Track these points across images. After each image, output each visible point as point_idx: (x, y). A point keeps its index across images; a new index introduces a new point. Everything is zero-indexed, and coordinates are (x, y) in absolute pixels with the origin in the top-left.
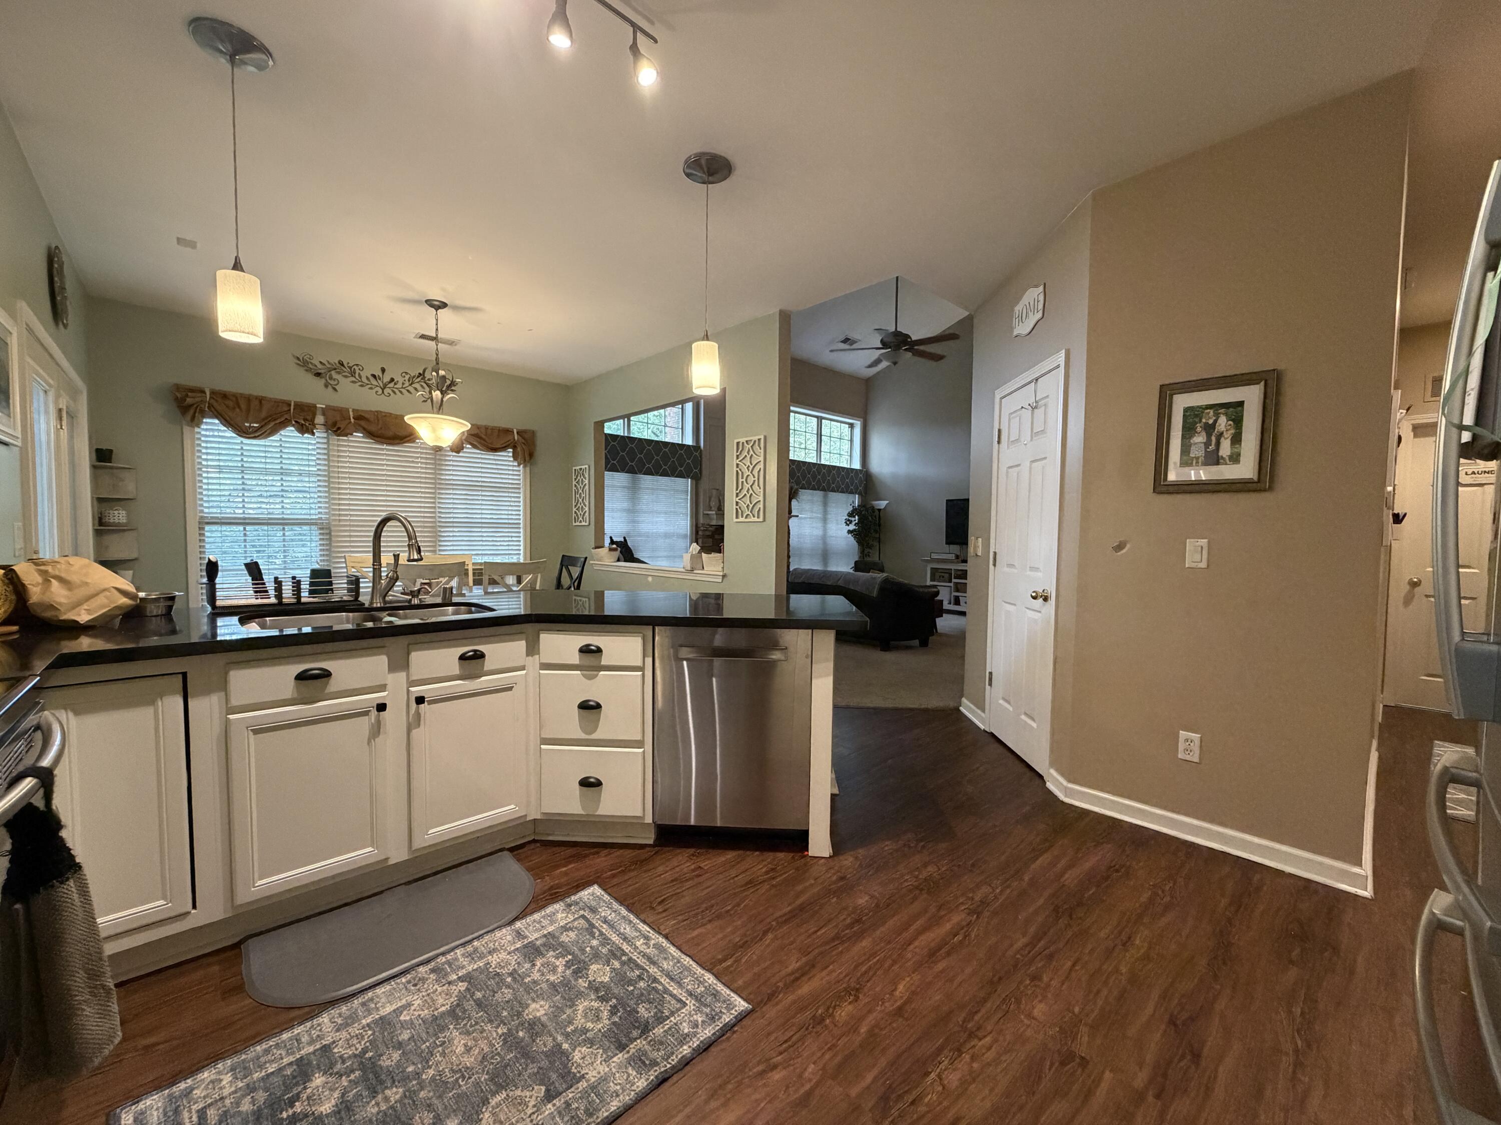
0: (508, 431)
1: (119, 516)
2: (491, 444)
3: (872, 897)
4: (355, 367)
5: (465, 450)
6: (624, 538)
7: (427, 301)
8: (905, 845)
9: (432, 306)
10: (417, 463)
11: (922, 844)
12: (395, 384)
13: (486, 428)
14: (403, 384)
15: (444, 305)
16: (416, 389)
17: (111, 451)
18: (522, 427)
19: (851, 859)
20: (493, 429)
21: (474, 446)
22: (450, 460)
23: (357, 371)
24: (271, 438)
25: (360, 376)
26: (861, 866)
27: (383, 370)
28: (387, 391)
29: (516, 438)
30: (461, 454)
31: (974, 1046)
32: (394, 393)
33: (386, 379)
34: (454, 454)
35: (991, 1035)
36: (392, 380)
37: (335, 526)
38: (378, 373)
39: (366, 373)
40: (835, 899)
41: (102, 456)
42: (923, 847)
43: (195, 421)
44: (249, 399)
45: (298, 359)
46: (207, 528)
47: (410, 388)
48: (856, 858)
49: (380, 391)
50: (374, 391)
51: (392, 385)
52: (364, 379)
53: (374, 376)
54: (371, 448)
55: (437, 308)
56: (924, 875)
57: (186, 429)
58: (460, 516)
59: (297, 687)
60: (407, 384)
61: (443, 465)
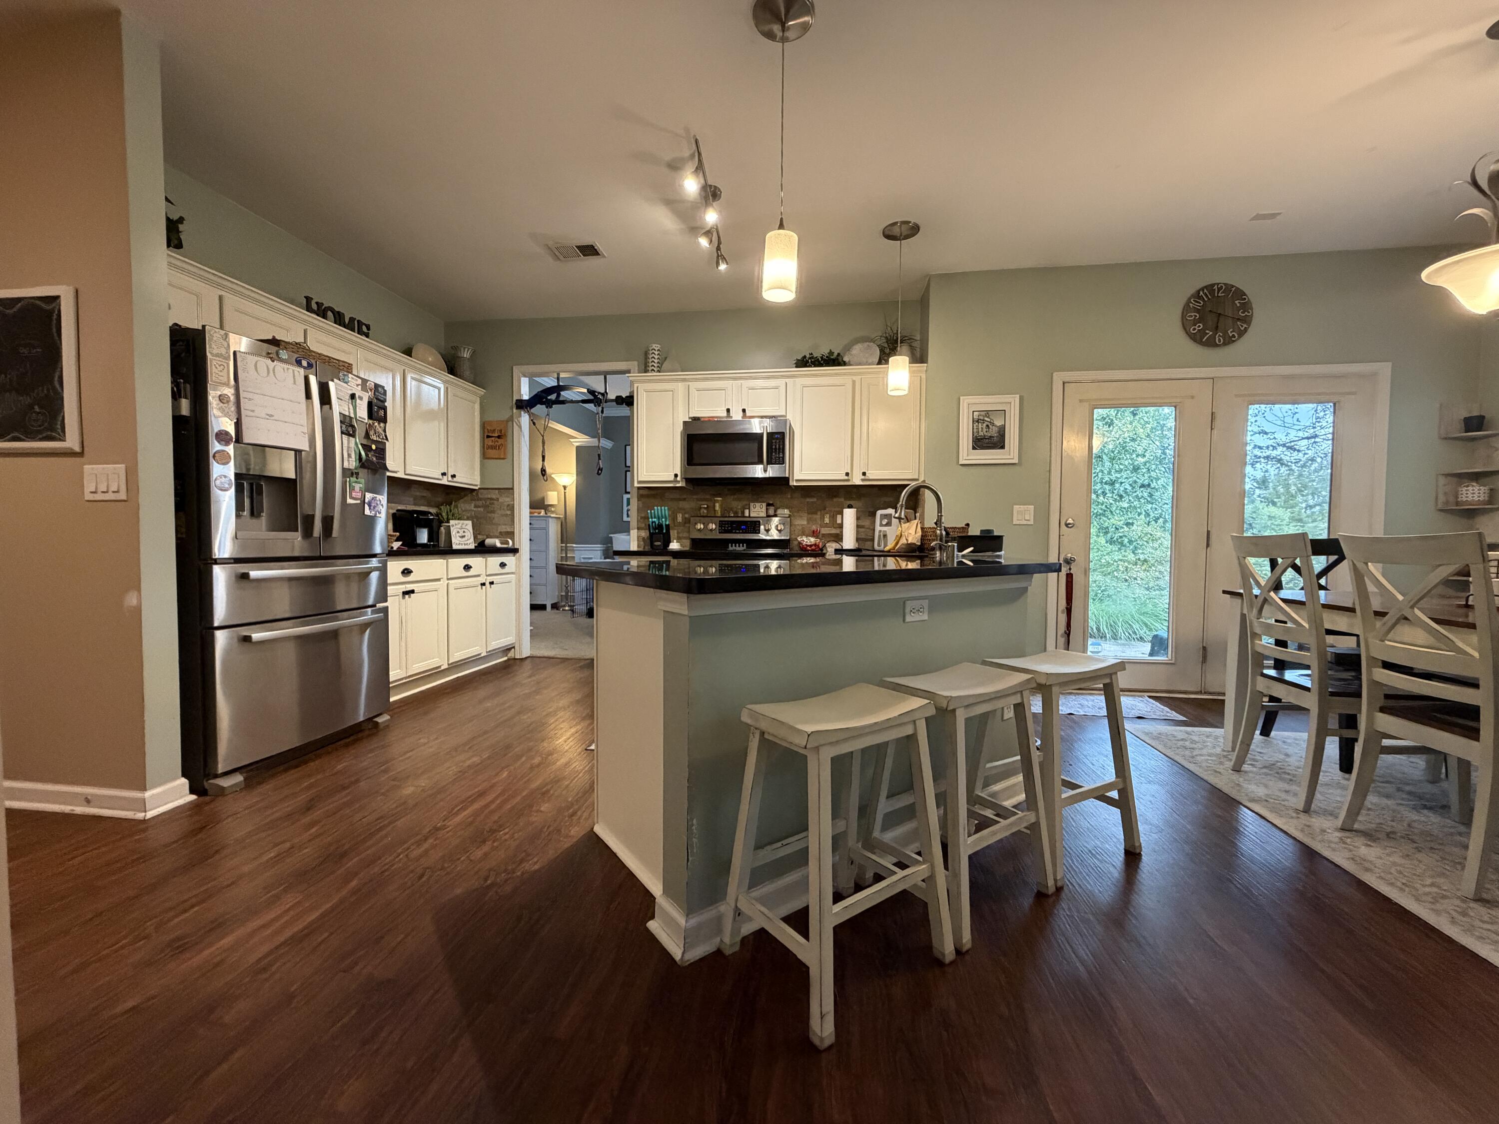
3: (538, 811)
8: (513, 871)
11: (489, 882)
19: (572, 833)
26: (559, 831)
40: (570, 800)
41: (1474, 423)
42: (486, 879)
48: (567, 836)
56: (486, 848)
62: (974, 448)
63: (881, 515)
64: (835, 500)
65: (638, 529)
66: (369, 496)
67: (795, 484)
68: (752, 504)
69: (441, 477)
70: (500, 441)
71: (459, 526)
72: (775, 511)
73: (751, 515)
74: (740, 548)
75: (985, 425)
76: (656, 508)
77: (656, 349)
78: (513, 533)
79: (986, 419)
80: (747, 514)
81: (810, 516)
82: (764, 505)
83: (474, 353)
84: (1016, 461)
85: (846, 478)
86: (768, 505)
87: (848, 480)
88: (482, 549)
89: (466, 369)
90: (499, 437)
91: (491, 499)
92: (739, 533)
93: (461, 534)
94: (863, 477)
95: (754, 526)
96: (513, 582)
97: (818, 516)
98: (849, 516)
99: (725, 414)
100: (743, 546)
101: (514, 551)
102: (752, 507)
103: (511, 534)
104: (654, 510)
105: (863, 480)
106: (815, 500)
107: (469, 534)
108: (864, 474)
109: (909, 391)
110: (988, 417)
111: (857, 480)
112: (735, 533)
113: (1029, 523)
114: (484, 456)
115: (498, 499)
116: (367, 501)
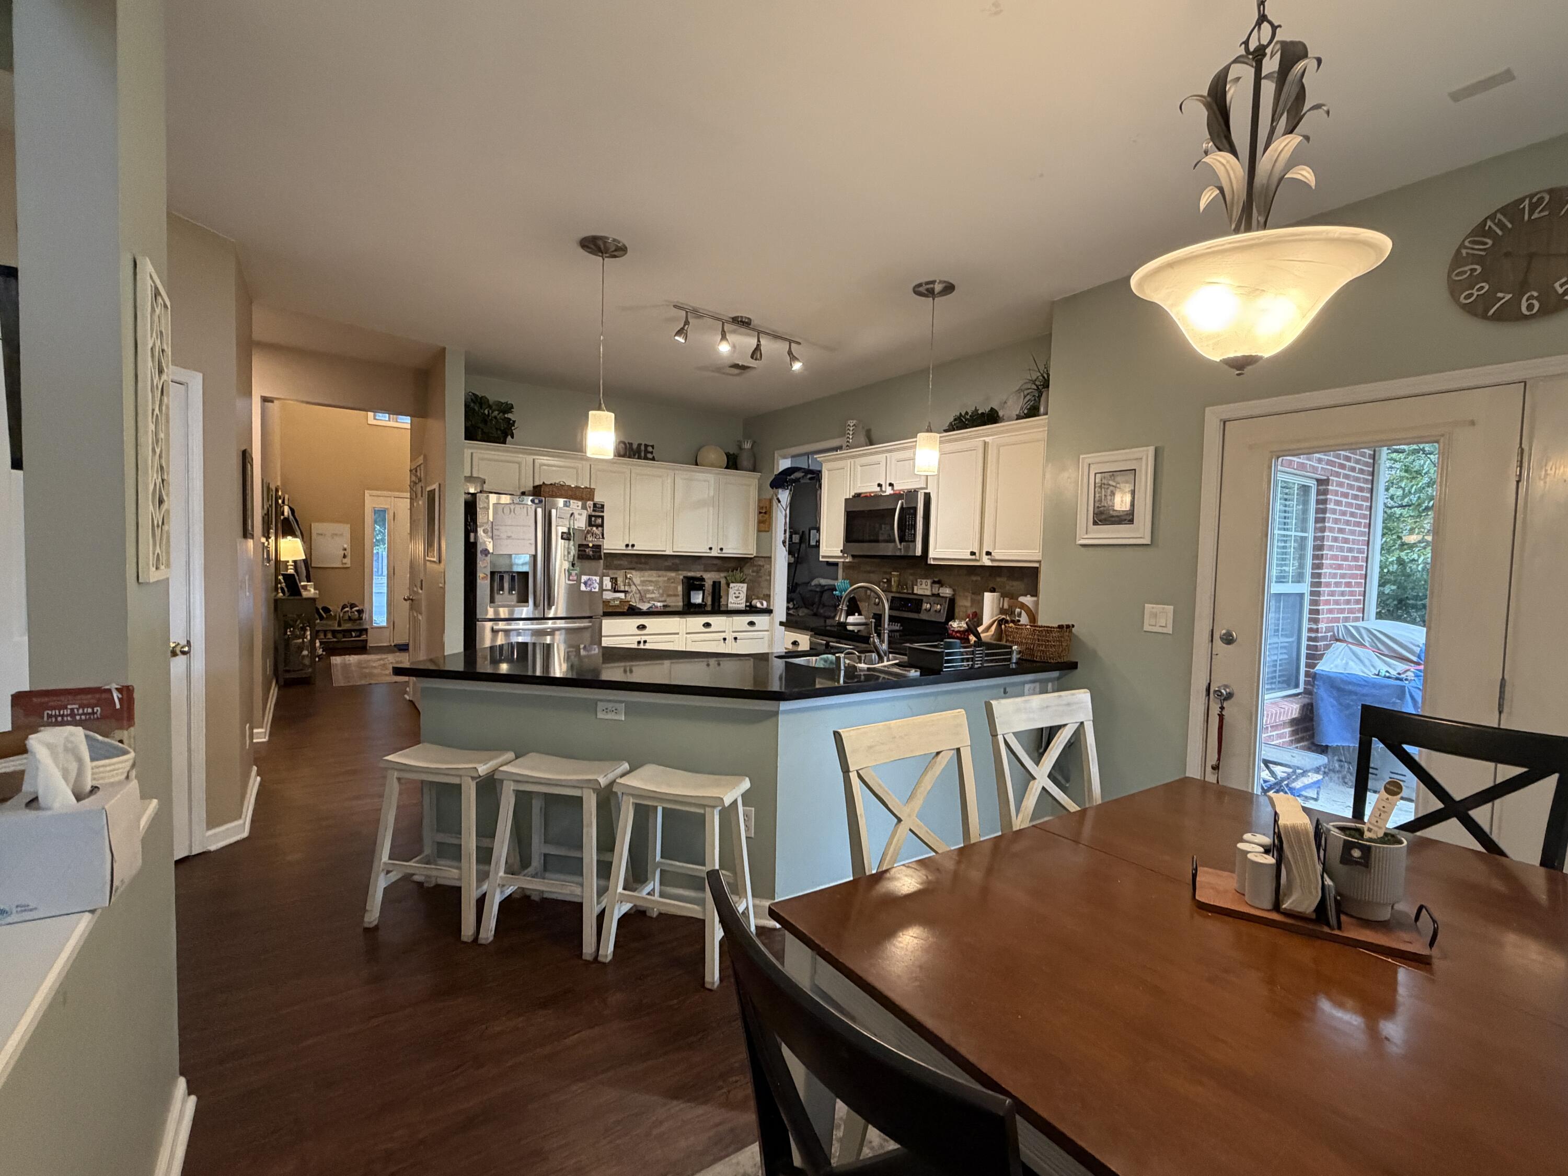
62: (1095, 523)
66: (584, 578)
67: (932, 563)
68: (919, 581)
69: (709, 551)
70: (767, 516)
71: (736, 588)
72: (939, 589)
73: (919, 593)
75: (1109, 491)
77: (851, 425)
78: (769, 596)
79: (1111, 483)
80: (915, 591)
82: (929, 582)
83: (754, 443)
84: (1147, 541)
85: (973, 557)
86: (934, 582)
87: (975, 560)
88: (751, 610)
89: (745, 460)
90: (765, 513)
91: (760, 566)
92: (905, 611)
93: (736, 595)
94: (990, 557)
95: (918, 604)
96: (766, 639)
99: (879, 489)
101: (768, 611)
102: (919, 584)
103: (768, 597)
105: (991, 560)
107: (743, 596)
108: (988, 553)
110: (1114, 480)
111: (986, 561)
112: (903, 610)
113: (1164, 630)
114: (759, 531)
115: (763, 566)
116: (583, 581)
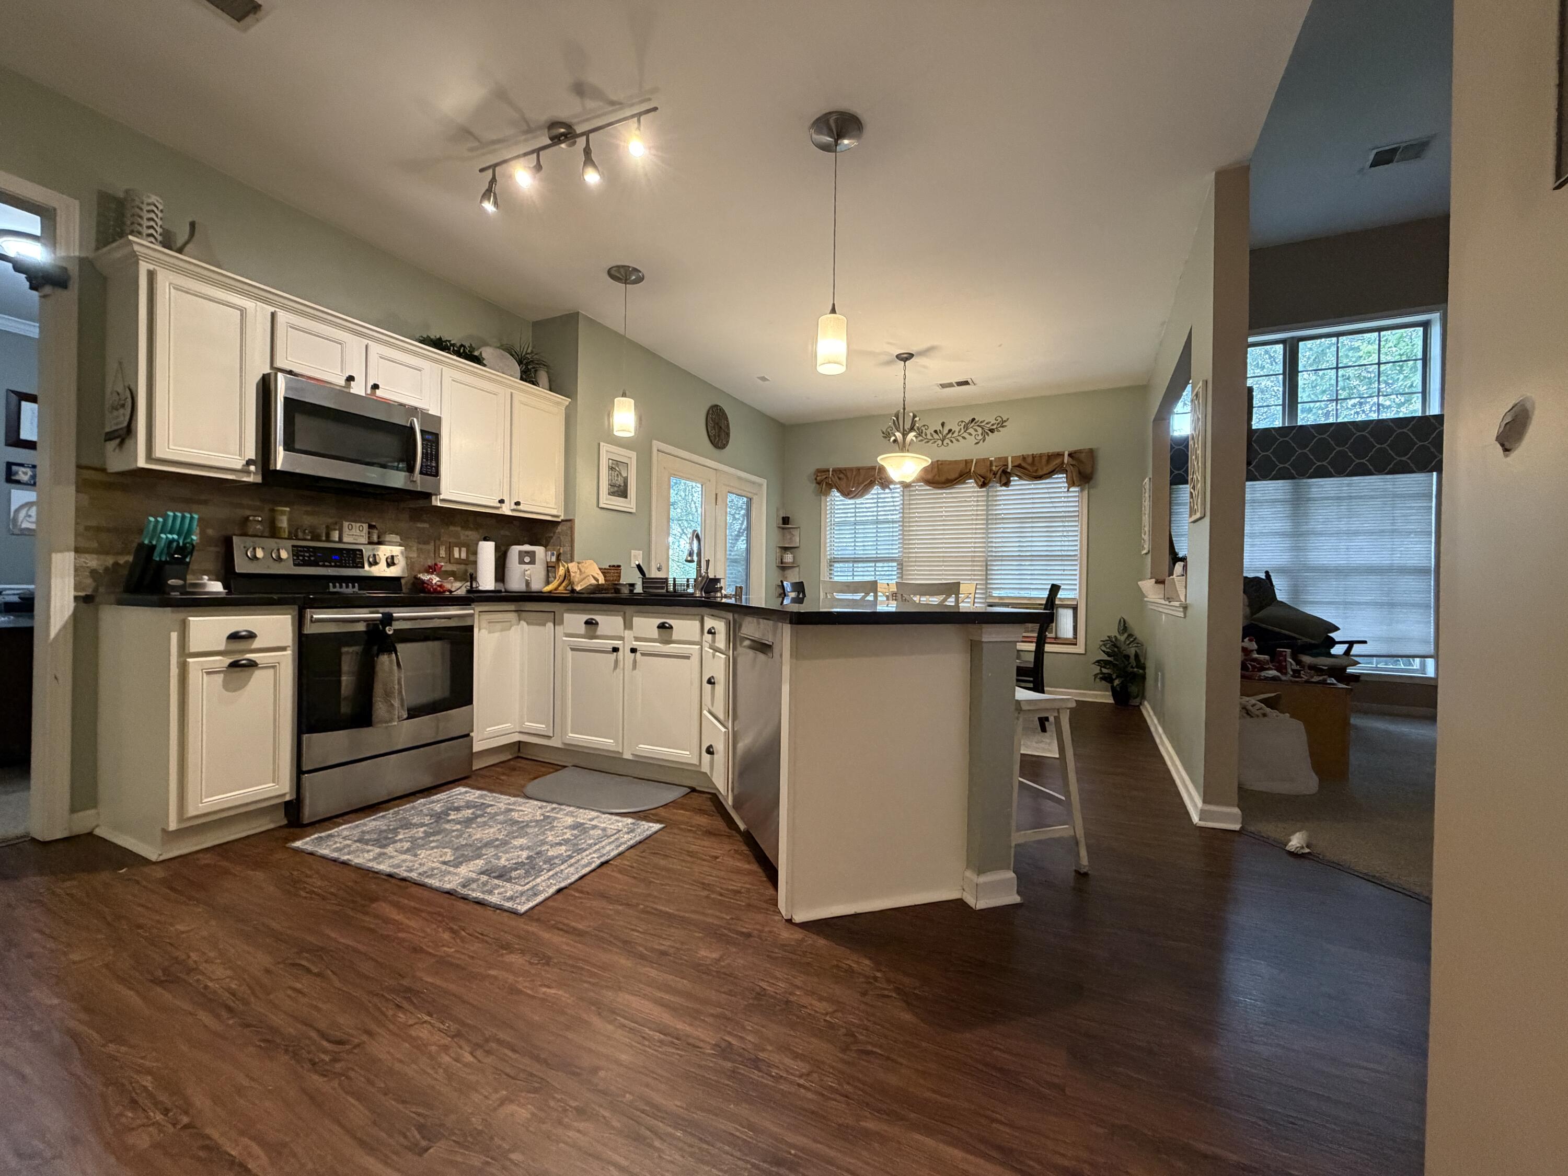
0: (1060, 455)
1: (789, 558)
2: (1036, 471)
4: (923, 428)
5: (1012, 483)
6: (1267, 573)
7: (897, 357)
9: (901, 360)
10: (970, 501)
12: (953, 434)
13: (1033, 456)
14: (959, 432)
15: (911, 356)
16: (970, 434)
17: (788, 518)
18: (1072, 449)
20: (1041, 456)
21: (1020, 478)
22: (1001, 495)
23: (924, 431)
24: (866, 497)
25: (926, 435)
27: (943, 424)
28: (945, 443)
29: (1066, 461)
30: (1010, 488)
31: (461, 1048)
32: (952, 441)
33: (946, 431)
34: (1004, 488)
35: (475, 1061)
36: (950, 431)
37: (906, 561)
38: (939, 428)
39: (931, 430)
41: (786, 520)
43: (827, 493)
44: (851, 469)
45: (883, 433)
46: (836, 565)
47: (965, 435)
49: (940, 442)
50: (936, 444)
51: (950, 435)
52: (929, 437)
53: (936, 432)
54: (934, 494)
55: (905, 360)
57: (823, 498)
58: (1012, 548)
59: (586, 628)
60: (963, 431)
61: (996, 501)
62: (609, 494)
63: (520, 552)
64: (452, 528)
65: (77, 550)
67: (439, 504)
68: (346, 524)
72: (379, 537)
73: (345, 539)
74: (349, 590)
75: (616, 473)
76: (171, 514)
80: (335, 536)
81: (421, 546)
82: (366, 526)
84: (634, 510)
85: (499, 505)
86: (371, 527)
87: (498, 508)
92: (331, 566)
94: (515, 507)
95: (354, 557)
97: (431, 547)
98: (487, 551)
99: (343, 383)
100: (354, 587)
102: (345, 529)
104: (165, 517)
105: (513, 510)
106: (426, 525)
108: (517, 504)
109: (635, 433)
110: (618, 467)
111: (506, 510)
112: (324, 566)
